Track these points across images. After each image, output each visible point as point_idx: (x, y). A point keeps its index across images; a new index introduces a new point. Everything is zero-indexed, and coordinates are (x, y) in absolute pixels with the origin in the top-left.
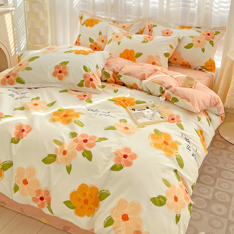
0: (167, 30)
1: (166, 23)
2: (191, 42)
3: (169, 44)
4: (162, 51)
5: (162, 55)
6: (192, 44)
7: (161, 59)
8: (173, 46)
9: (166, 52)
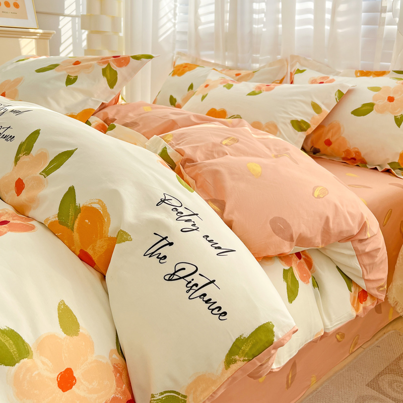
0: (323, 78)
1: (328, 66)
3: (309, 100)
4: (287, 113)
5: (285, 124)
7: (280, 133)
8: (323, 107)
9: (299, 118)
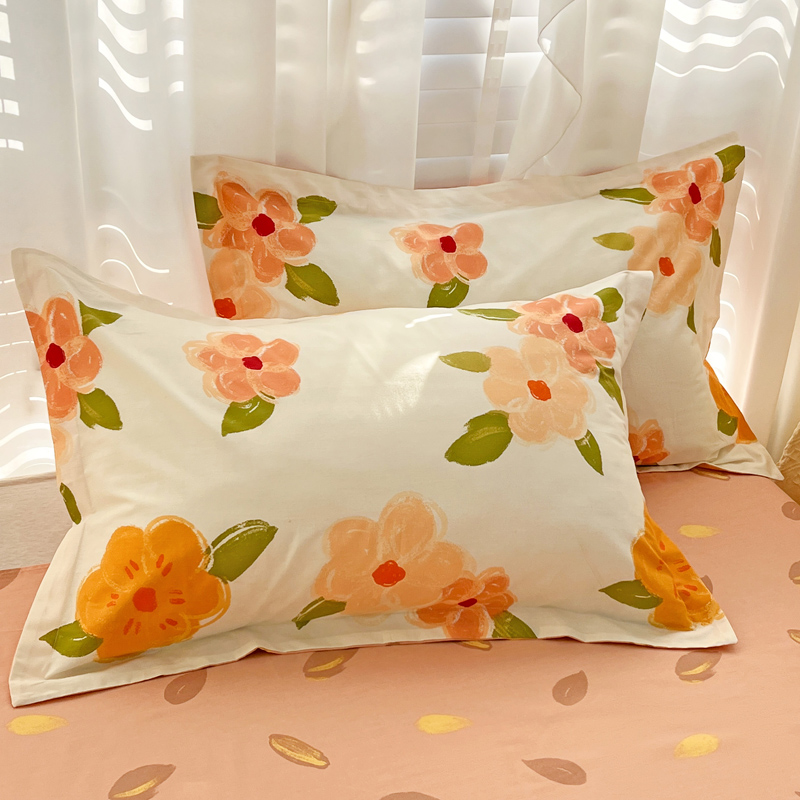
2: (486, 407)
6: (498, 419)
